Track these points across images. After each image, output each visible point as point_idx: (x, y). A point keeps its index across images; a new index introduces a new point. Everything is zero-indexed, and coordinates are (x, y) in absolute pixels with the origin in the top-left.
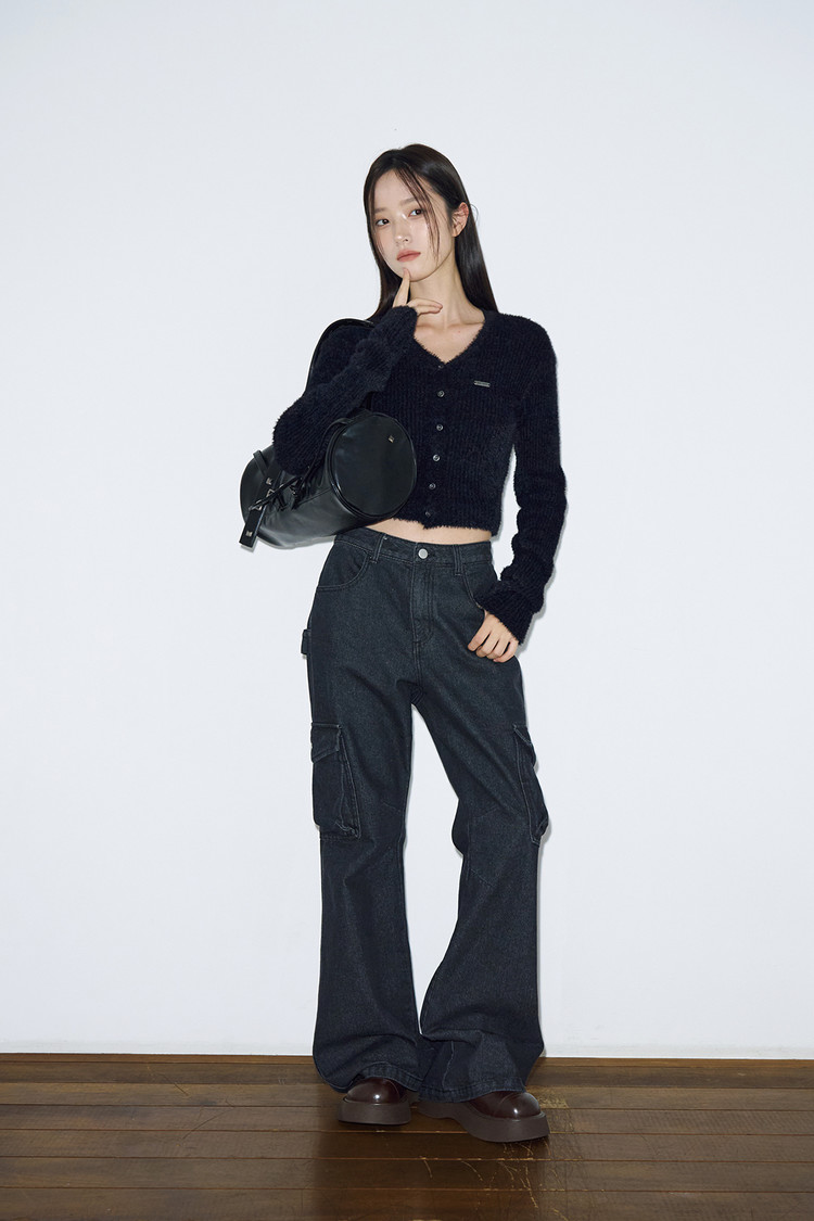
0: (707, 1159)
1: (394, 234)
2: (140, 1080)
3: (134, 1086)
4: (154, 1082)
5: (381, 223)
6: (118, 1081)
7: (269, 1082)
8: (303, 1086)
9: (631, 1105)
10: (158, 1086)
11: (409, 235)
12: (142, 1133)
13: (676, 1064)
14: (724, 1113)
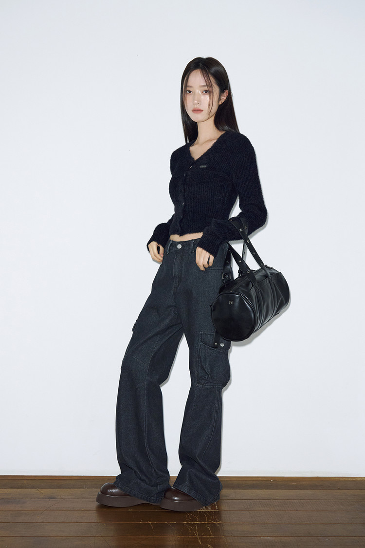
0: (278, 522)
1: (194, 100)
2: (21, 487)
3: (19, 490)
4: (28, 488)
5: (188, 92)
6: (11, 488)
7: (80, 488)
8: (96, 490)
9: (244, 498)
10: (30, 490)
11: (200, 101)
12: (23, 511)
13: (264, 479)
14: (286, 501)
